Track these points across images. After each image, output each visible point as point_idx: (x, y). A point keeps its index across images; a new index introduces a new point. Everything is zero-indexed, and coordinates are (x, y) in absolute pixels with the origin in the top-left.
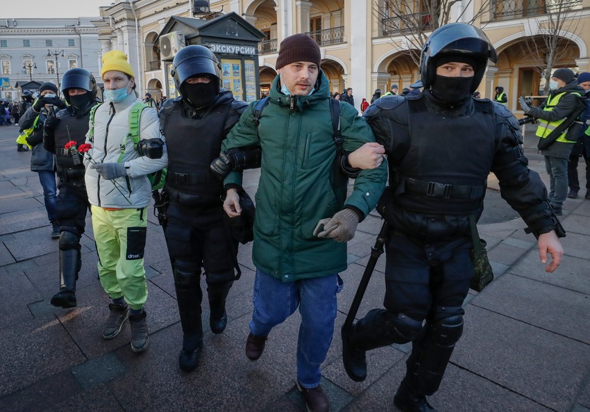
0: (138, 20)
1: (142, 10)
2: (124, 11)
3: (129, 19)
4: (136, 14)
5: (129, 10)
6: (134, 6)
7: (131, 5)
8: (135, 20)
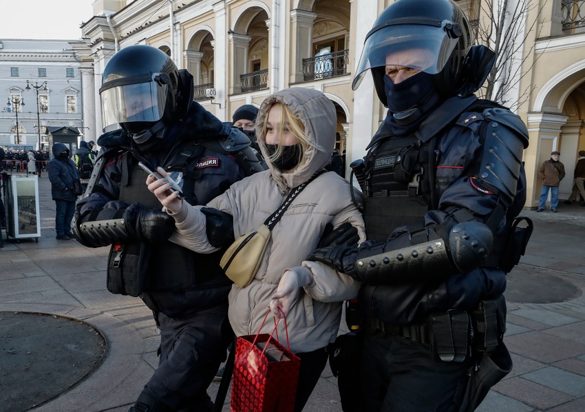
0: (119, 41)
1: (123, 27)
2: (100, 29)
3: (106, 40)
4: (116, 33)
5: (106, 27)
6: (112, 22)
7: (108, 20)
8: (114, 41)
